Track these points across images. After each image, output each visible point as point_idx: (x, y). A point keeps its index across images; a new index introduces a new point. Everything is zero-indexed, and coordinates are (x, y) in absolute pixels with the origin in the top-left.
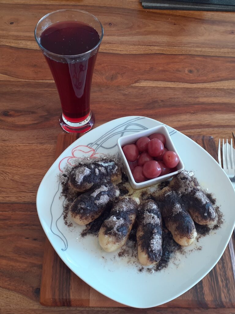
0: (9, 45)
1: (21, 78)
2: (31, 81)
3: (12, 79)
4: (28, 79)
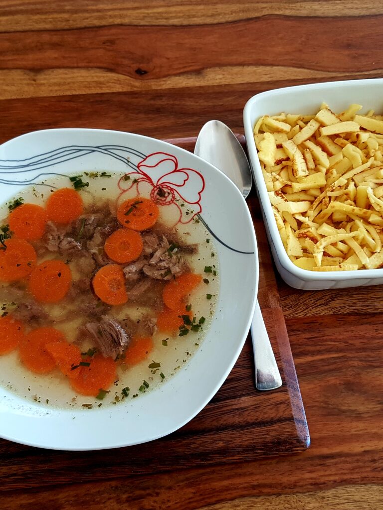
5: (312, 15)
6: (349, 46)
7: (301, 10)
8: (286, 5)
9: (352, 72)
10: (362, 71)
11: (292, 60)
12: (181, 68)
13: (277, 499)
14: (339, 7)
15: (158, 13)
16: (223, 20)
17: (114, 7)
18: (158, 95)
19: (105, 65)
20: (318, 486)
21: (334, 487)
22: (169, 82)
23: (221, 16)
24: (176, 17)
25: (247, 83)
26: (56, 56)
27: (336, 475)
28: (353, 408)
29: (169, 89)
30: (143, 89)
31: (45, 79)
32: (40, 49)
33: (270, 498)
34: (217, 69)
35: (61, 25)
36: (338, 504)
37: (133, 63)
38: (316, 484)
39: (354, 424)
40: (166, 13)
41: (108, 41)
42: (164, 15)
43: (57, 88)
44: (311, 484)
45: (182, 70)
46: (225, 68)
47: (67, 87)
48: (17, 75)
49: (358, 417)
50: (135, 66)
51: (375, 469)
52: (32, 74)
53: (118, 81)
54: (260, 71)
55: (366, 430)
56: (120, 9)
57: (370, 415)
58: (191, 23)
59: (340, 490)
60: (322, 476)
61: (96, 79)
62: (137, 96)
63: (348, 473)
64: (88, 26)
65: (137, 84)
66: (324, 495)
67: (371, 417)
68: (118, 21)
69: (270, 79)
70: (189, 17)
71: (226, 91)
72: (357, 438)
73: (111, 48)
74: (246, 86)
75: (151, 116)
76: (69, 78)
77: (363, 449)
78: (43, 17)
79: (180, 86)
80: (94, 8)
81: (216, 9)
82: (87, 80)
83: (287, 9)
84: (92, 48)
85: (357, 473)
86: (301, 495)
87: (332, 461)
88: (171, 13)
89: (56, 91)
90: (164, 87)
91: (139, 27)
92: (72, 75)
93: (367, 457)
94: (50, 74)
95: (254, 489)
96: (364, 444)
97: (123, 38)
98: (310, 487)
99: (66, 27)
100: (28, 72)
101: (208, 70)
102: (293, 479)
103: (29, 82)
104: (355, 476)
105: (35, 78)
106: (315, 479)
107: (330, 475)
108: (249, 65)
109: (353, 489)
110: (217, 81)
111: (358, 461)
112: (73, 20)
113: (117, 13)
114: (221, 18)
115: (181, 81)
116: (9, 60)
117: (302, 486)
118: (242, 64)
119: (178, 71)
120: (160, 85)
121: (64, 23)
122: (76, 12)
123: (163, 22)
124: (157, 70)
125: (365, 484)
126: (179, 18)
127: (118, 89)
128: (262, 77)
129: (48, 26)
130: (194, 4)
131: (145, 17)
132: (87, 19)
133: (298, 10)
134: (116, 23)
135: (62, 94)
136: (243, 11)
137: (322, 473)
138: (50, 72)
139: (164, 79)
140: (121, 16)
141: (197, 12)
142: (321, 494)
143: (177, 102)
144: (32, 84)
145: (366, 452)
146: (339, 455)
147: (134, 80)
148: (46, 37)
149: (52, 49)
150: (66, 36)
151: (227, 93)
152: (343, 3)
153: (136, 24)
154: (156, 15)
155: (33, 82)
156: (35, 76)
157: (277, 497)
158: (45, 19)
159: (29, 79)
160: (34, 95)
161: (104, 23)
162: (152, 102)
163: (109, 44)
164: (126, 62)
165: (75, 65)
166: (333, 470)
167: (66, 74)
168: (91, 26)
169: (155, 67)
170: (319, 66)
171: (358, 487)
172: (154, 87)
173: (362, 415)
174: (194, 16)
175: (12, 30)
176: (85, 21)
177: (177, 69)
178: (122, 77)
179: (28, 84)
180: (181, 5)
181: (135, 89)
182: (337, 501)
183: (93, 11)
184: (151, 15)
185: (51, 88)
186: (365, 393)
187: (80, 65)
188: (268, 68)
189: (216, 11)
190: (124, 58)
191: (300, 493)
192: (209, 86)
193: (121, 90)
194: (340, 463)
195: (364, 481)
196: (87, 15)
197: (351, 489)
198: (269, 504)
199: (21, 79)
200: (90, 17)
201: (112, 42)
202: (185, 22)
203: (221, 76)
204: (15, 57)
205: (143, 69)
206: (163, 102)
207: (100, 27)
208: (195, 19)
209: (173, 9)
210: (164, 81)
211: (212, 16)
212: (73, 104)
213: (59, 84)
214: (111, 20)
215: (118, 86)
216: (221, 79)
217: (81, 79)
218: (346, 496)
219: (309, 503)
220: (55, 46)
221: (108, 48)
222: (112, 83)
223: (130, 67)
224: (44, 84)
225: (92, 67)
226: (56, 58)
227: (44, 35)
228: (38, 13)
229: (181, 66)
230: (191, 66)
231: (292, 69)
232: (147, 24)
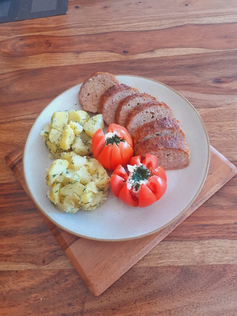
0: (193, 23)
1: (218, 49)
2: (228, 50)
3: (210, 51)
4: (225, 49)
5: (208, 23)
6: (226, 37)
7: (203, 21)
8: (196, 19)
9: (227, 49)
10: (232, 49)
11: (198, 44)
12: (144, 50)
13: (181, 243)
14: (222, 19)
15: (134, 25)
16: (165, 28)
17: (114, 24)
18: (133, 62)
19: (109, 49)
20: (200, 238)
21: (208, 239)
22: (138, 56)
23: (164, 26)
24: (143, 27)
25: (175, 56)
26: (87, 46)
27: (209, 234)
28: (219, 204)
29: (138, 59)
30: (126, 60)
31: (82, 56)
32: (81, 44)
33: (177, 242)
34: (161, 49)
35: (90, 33)
36: (210, 247)
37: (122, 48)
38: (199, 237)
39: (220, 211)
40: (138, 25)
41: (111, 39)
42: (137, 26)
43: (87, 60)
44: (197, 237)
45: (144, 51)
46: (165, 49)
47: (92, 60)
48: (70, 55)
49: (222, 208)
50: (123, 49)
51: (229, 232)
52: (77, 54)
53: (115, 56)
54: (181, 50)
55: (225, 214)
56: (117, 24)
57: (227, 207)
58: (150, 29)
59: (211, 241)
60: (203, 234)
61: (105, 56)
62: (123, 62)
63: (215, 233)
64: (102, 32)
65: (123, 57)
66: (203, 242)
67: (228, 208)
68: (116, 30)
69: (186, 54)
70: (149, 26)
71: (165, 59)
72: (221, 217)
73: (112, 42)
74: (174, 57)
75: (129, 71)
76: (93, 56)
77: (223, 223)
78: (82, 29)
79: (143, 58)
80: (105, 24)
81: (162, 22)
82: (101, 56)
83: (196, 21)
84: (104, 42)
85: (220, 233)
86: (192, 242)
87: (208, 227)
88: (140, 25)
89: (87, 61)
90: (136, 58)
91: (126, 32)
92: (94, 54)
93: (225, 227)
94: (84, 54)
95: (170, 238)
96: (224, 221)
97: (118, 37)
98: (196, 238)
99: (93, 33)
100: (75, 54)
101: (157, 50)
102: (188, 234)
103: (75, 58)
104: (219, 235)
105: (78, 56)
106: (199, 235)
107: (207, 234)
108: (176, 47)
109: (218, 241)
110: (161, 55)
111: (221, 228)
112: (96, 30)
113: (115, 26)
114: (164, 27)
115: (143, 56)
116: (67, 49)
117: (193, 238)
118: (173, 47)
119: (142, 51)
120: (134, 58)
121: (92, 32)
122: (97, 26)
123: (137, 29)
124: (133, 51)
125: (224, 239)
126: (144, 27)
127: (114, 59)
128: (183, 53)
129: (84, 33)
130: (151, 21)
131: (128, 27)
132: (102, 29)
133: (202, 21)
134: (115, 31)
135: (89, 63)
136: (175, 23)
137: (203, 233)
138: (84, 53)
139: (136, 55)
140: (117, 28)
141: (153, 24)
142: (202, 242)
143: (141, 65)
144: (76, 59)
145: (225, 224)
146: (212, 225)
147: (122, 56)
148: (83, 38)
149: (86, 43)
150: (92, 37)
151: (165, 60)
152: (224, 17)
153: (124, 31)
154: (133, 26)
155: (77, 58)
156: (78, 55)
157: (181, 242)
158: (84, 30)
159: (75, 57)
160: (77, 64)
161: (109, 31)
162: (130, 65)
163: (111, 40)
164: (119, 48)
165: (96, 50)
166: (208, 232)
167: (91, 54)
168: (103, 32)
169: (132, 50)
170: (211, 47)
171: (220, 240)
172: (131, 59)
173: (224, 207)
174: (151, 26)
175: (69, 35)
176: (101, 30)
177: (142, 50)
178: (116, 54)
179: (75, 59)
180: (145, 21)
181: (123, 60)
182: (209, 246)
183: (105, 26)
184: (131, 26)
185: (84, 60)
186: (226, 197)
187: (98, 50)
188: (186, 49)
189: (161, 23)
190: (117, 46)
191: (192, 241)
192: (157, 57)
193: (116, 60)
194: (212, 228)
195: (223, 237)
196: (102, 28)
197: (217, 241)
198: (176, 245)
199: (72, 57)
200: (103, 29)
201: (113, 39)
202: (147, 29)
203: (163, 53)
204: (70, 47)
205: (127, 51)
206: (135, 65)
207: (108, 33)
208: (152, 27)
209: (141, 23)
210: (136, 56)
211: (160, 26)
212: (94, 67)
213: (88, 58)
214: (113, 30)
215: (114, 58)
216: (162, 54)
217: (98, 56)
218: (214, 244)
219: (196, 246)
220: (87, 42)
221: (111, 42)
222: (112, 57)
223: (120, 50)
224: (82, 58)
225: (103, 51)
226: (87, 47)
227: (82, 37)
228: (80, 28)
229: (144, 49)
230: (149, 49)
231: (197, 48)
232: (129, 31)
